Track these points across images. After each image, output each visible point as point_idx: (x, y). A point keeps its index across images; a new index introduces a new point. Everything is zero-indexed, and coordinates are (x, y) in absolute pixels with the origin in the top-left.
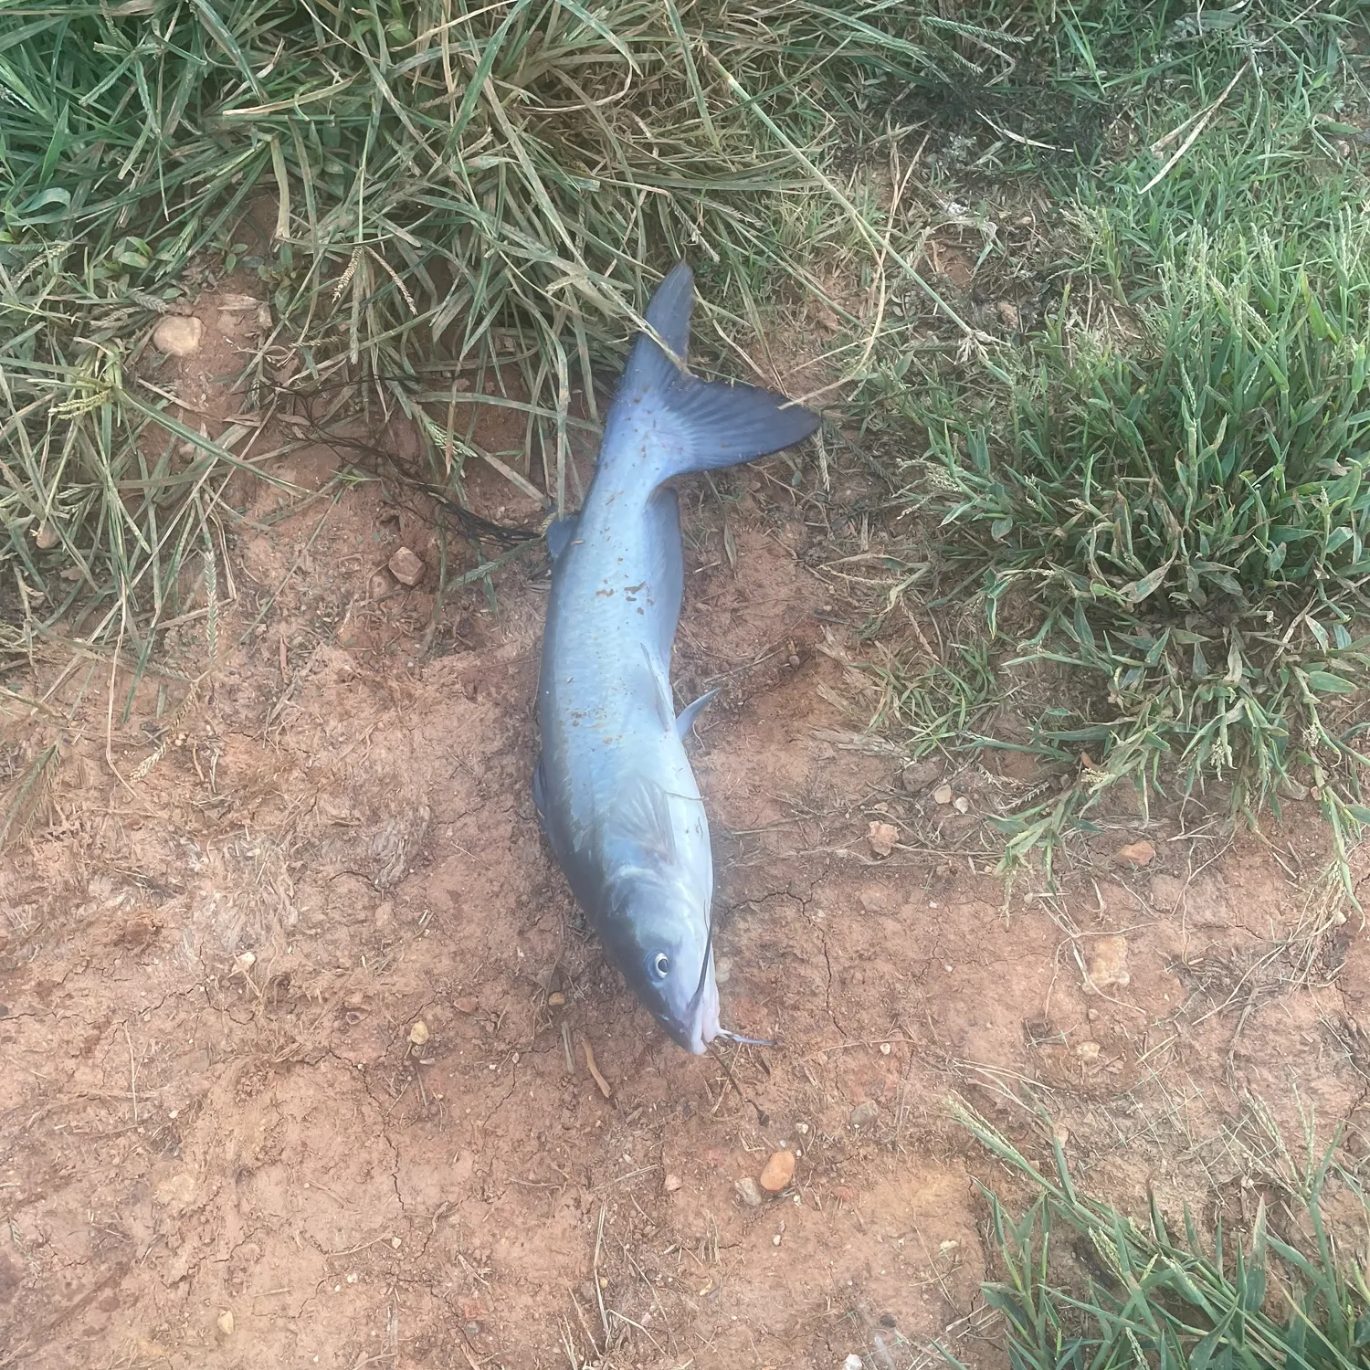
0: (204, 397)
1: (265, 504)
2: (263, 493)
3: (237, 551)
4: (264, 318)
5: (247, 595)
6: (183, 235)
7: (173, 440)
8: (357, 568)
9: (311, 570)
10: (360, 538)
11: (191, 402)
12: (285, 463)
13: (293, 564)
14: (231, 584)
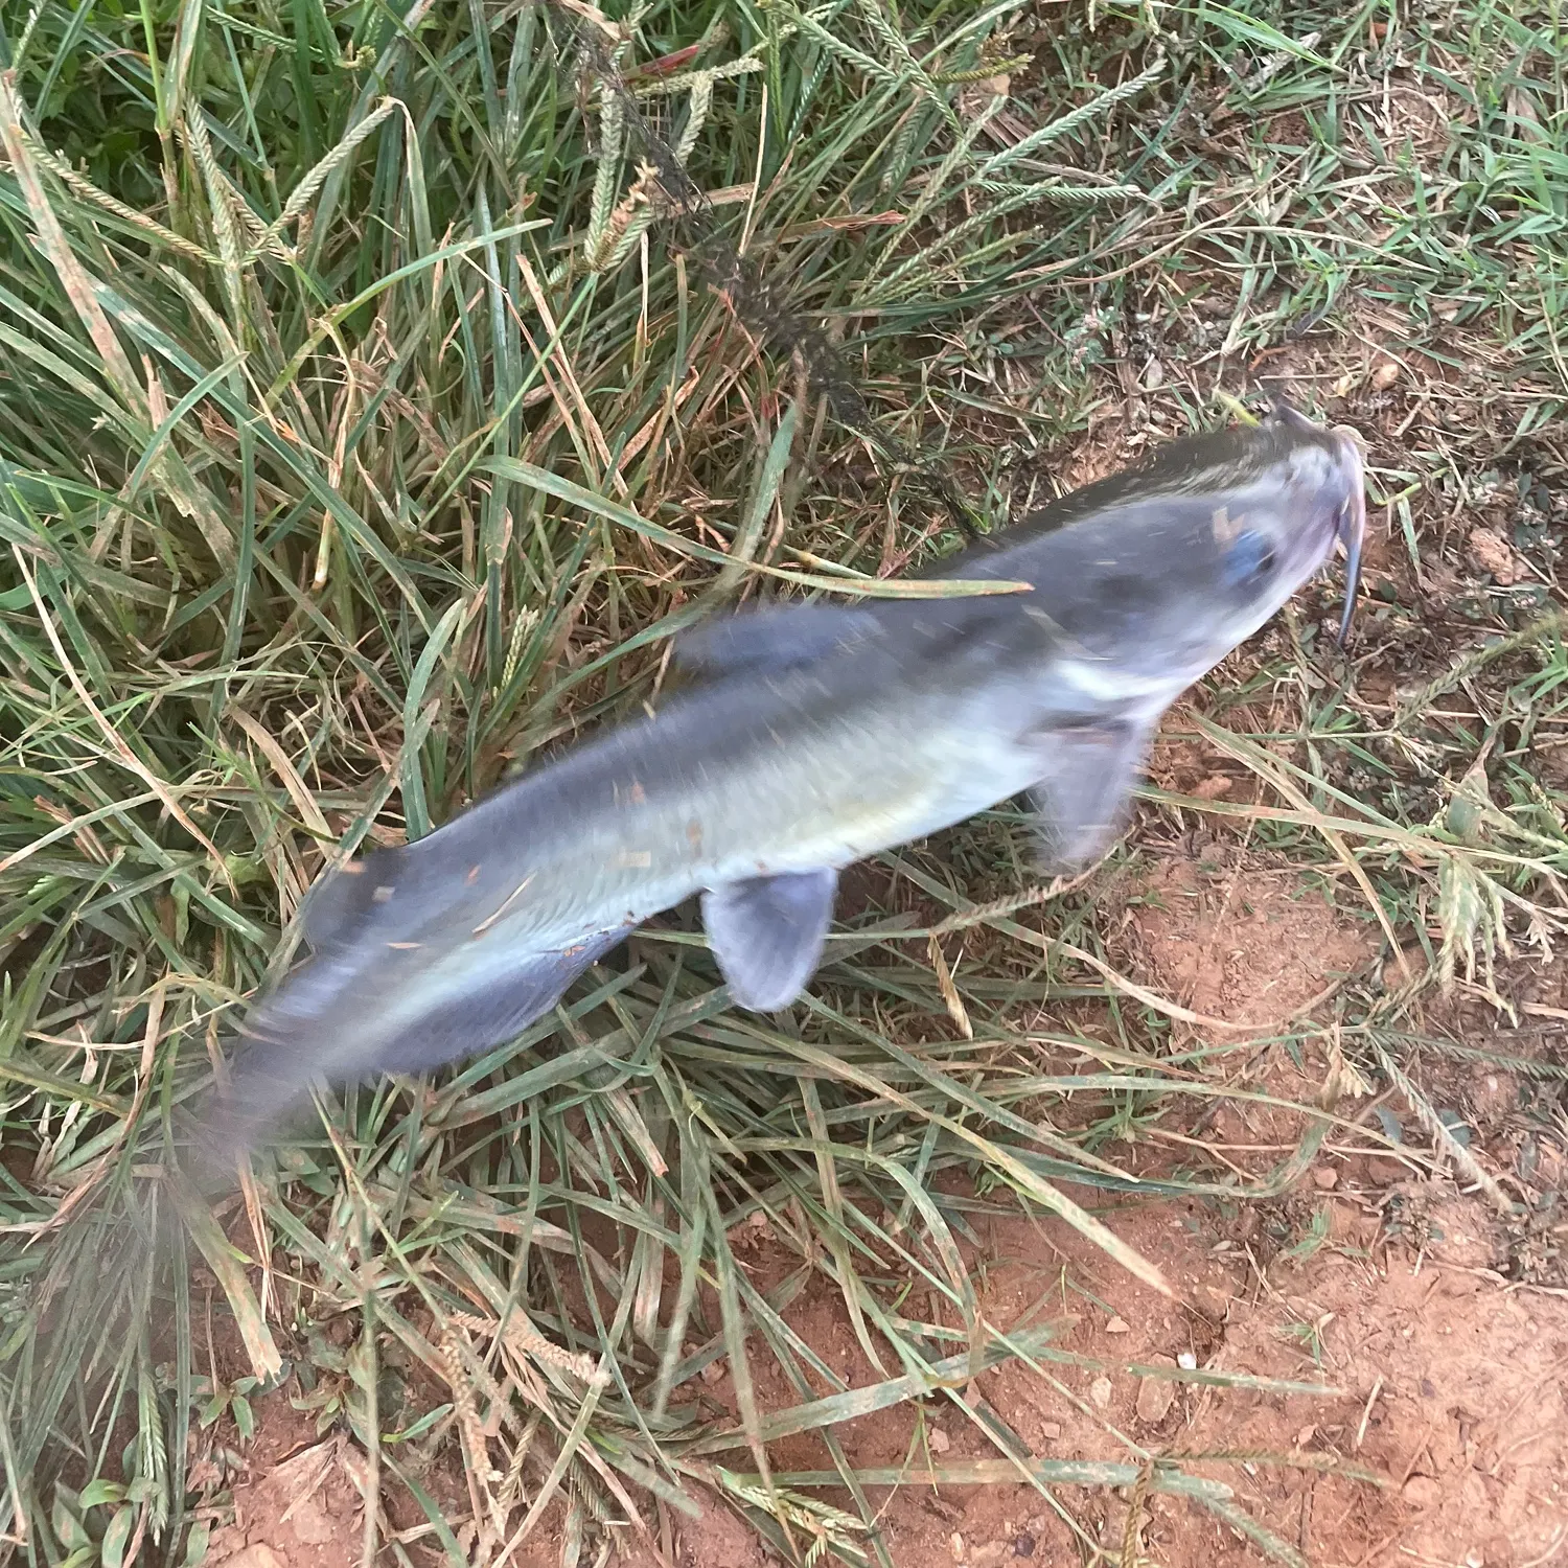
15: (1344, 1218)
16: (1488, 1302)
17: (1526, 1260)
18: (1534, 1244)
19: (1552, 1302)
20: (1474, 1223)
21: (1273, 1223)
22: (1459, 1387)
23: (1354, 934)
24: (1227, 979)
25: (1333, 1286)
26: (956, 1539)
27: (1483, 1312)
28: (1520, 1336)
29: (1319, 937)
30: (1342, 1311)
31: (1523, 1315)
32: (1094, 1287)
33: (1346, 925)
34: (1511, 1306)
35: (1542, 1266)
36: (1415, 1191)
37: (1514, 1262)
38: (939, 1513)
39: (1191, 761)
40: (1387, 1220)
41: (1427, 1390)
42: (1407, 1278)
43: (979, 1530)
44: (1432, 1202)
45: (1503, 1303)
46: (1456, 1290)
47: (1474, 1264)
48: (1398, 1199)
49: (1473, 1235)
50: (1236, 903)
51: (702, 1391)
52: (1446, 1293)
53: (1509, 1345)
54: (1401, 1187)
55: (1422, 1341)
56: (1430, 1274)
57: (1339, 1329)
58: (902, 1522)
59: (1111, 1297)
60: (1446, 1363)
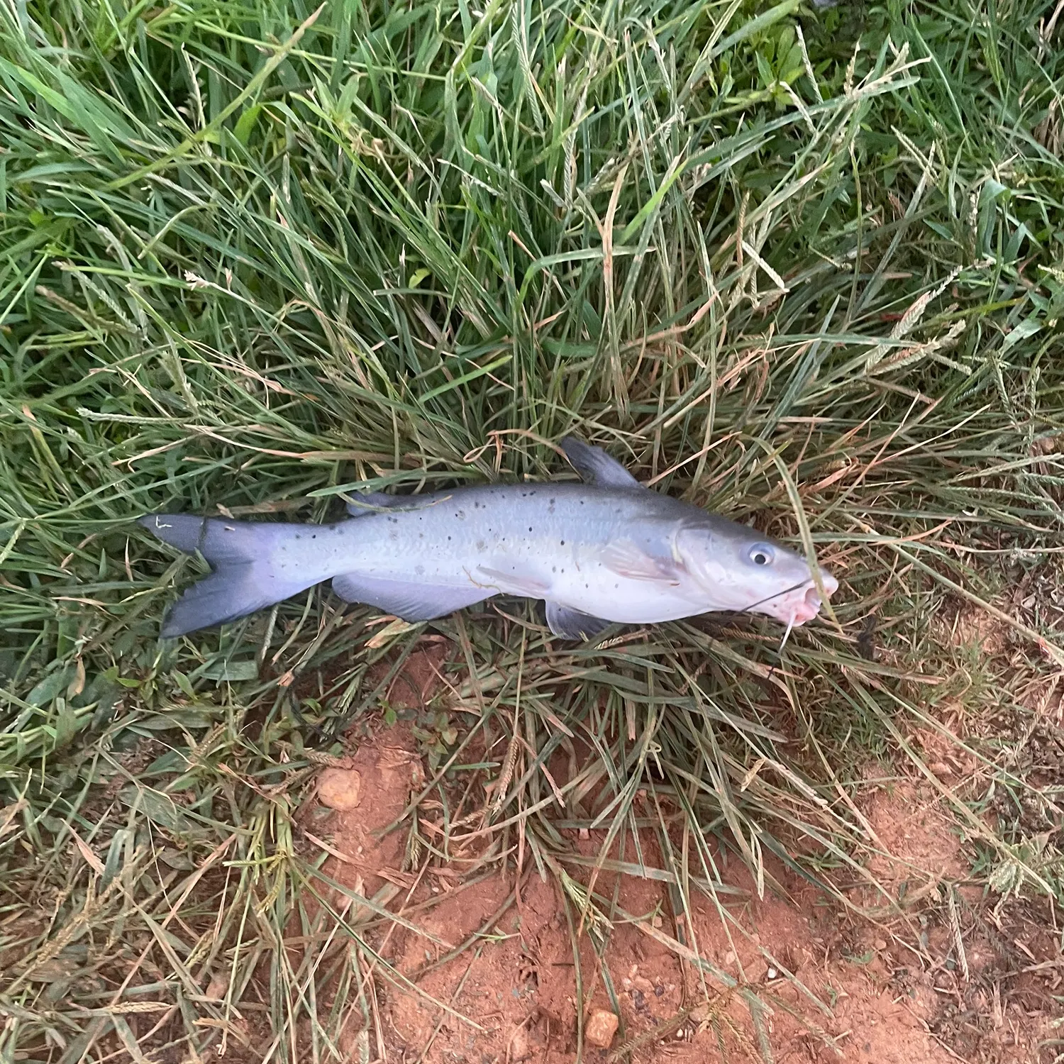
0: (360, 849)
1: (413, 959)
2: (410, 945)
3: (387, 1008)
4: (417, 771)
5: (395, 1053)
6: (346, 695)
7: (331, 892)
8: (498, 1027)
9: (455, 1029)
10: (501, 995)
11: (348, 854)
12: (432, 915)
13: (439, 1022)
14: (381, 1043)
15: (876, 964)
16: (915, 1033)
17: (944, 1028)
18: (951, 1024)
19: (942, 1051)
20: (931, 1002)
21: (846, 946)
22: (881, 1056)
23: (959, 865)
24: (895, 842)
25: (854, 985)
26: (635, 968)
27: (911, 1035)
28: (920, 1055)
29: (944, 856)
30: (852, 995)
31: (927, 1048)
32: (756, 918)
33: (958, 859)
34: (925, 1040)
35: (950, 1034)
36: (915, 973)
37: (937, 1026)
38: (636, 953)
39: (939, 754)
40: (895, 976)
41: (867, 1048)
42: (889, 1003)
43: (647, 970)
44: (918, 982)
45: (922, 1039)
46: (906, 1021)
47: (920, 1016)
48: (905, 972)
49: (927, 1005)
50: (921, 817)
51: (575, 839)
52: (900, 1020)
53: (913, 1054)
54: (910, 968)
55: (878, 1029)
56: (899, 1007)
57: (846, 1003)
58: (618, 946)
59: (760, 927)
60: (882, 1044)
